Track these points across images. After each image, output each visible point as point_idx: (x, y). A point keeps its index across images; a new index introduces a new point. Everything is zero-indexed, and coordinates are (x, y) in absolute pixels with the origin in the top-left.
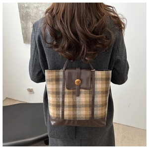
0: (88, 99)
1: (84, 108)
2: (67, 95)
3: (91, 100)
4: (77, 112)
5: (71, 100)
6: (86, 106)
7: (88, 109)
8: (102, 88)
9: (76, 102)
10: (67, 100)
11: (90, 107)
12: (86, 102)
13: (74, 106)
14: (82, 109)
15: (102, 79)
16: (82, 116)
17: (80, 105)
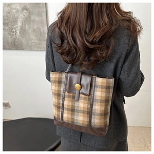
0: (86, 106)
1: (82, 114)
2: (67, 99)
3: (89, 107)
4: (75, 116)
5: (70, 103)
6: (84, 112)
7: (86, 115)
8: (101, 96)
9: (74, 106)
10: (66, 103)
11: (87, 114)
12: (84, 108)
13: (73, 110)
14: (80, 114)
15: (102, 87)
16: (79, 122)
17: (78, 110)
